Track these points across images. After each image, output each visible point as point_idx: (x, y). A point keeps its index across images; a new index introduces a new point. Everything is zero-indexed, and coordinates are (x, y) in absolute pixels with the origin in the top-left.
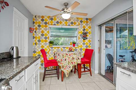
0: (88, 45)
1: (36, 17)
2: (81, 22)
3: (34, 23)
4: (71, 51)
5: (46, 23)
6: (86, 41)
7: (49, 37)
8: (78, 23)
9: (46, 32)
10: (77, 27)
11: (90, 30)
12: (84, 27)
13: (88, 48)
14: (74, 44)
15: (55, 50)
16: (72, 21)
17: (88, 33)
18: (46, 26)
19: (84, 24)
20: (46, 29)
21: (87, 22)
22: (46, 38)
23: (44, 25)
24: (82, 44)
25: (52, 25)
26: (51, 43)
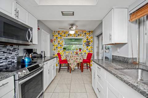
0: (90, 50)
1: (54, 32)
2: (85, 34)
3: (53, 36)
4: (77, 54)
5: (61, 36)
6: (89, 47)
7: (63, 45)
8: (83, 35)
9: (61, 42)
10: (83, 37)
11: (92, 39)
12: (87, 37)
13: (90, 52)
14: (80, 49)
15: (67, 54)
16: (79, 33)
17: (90, 41)
18: (61, 38)
19: (87, 36)
20: (61, 40)
21: (90, 34)
22: (61, 46)
23: (60, 37)
24: (86, 49)
25: (65, 37)
26: (64, 49)
